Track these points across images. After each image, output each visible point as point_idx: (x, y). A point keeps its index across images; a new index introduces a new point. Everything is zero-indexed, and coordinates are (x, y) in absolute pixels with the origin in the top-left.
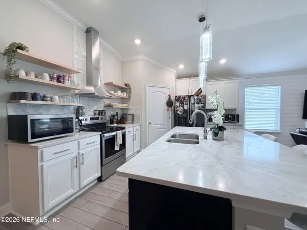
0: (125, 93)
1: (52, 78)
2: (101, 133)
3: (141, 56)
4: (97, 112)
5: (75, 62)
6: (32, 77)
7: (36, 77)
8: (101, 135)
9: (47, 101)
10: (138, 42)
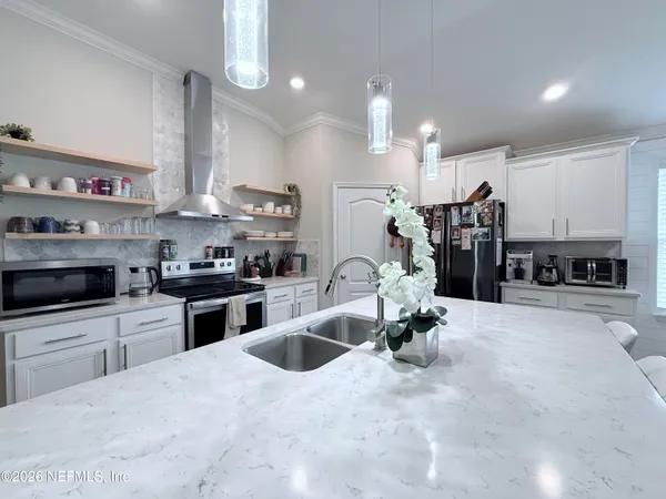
0: (288, 207)
1: (82, 186)
2: (184, 300)
3: (320, 117)
4: (211, 251)
5: (156, 149)
6: (44, 188)
7: (54, 187)
8: (186, 303)
9: (69, 231)
10: (297, 83)
